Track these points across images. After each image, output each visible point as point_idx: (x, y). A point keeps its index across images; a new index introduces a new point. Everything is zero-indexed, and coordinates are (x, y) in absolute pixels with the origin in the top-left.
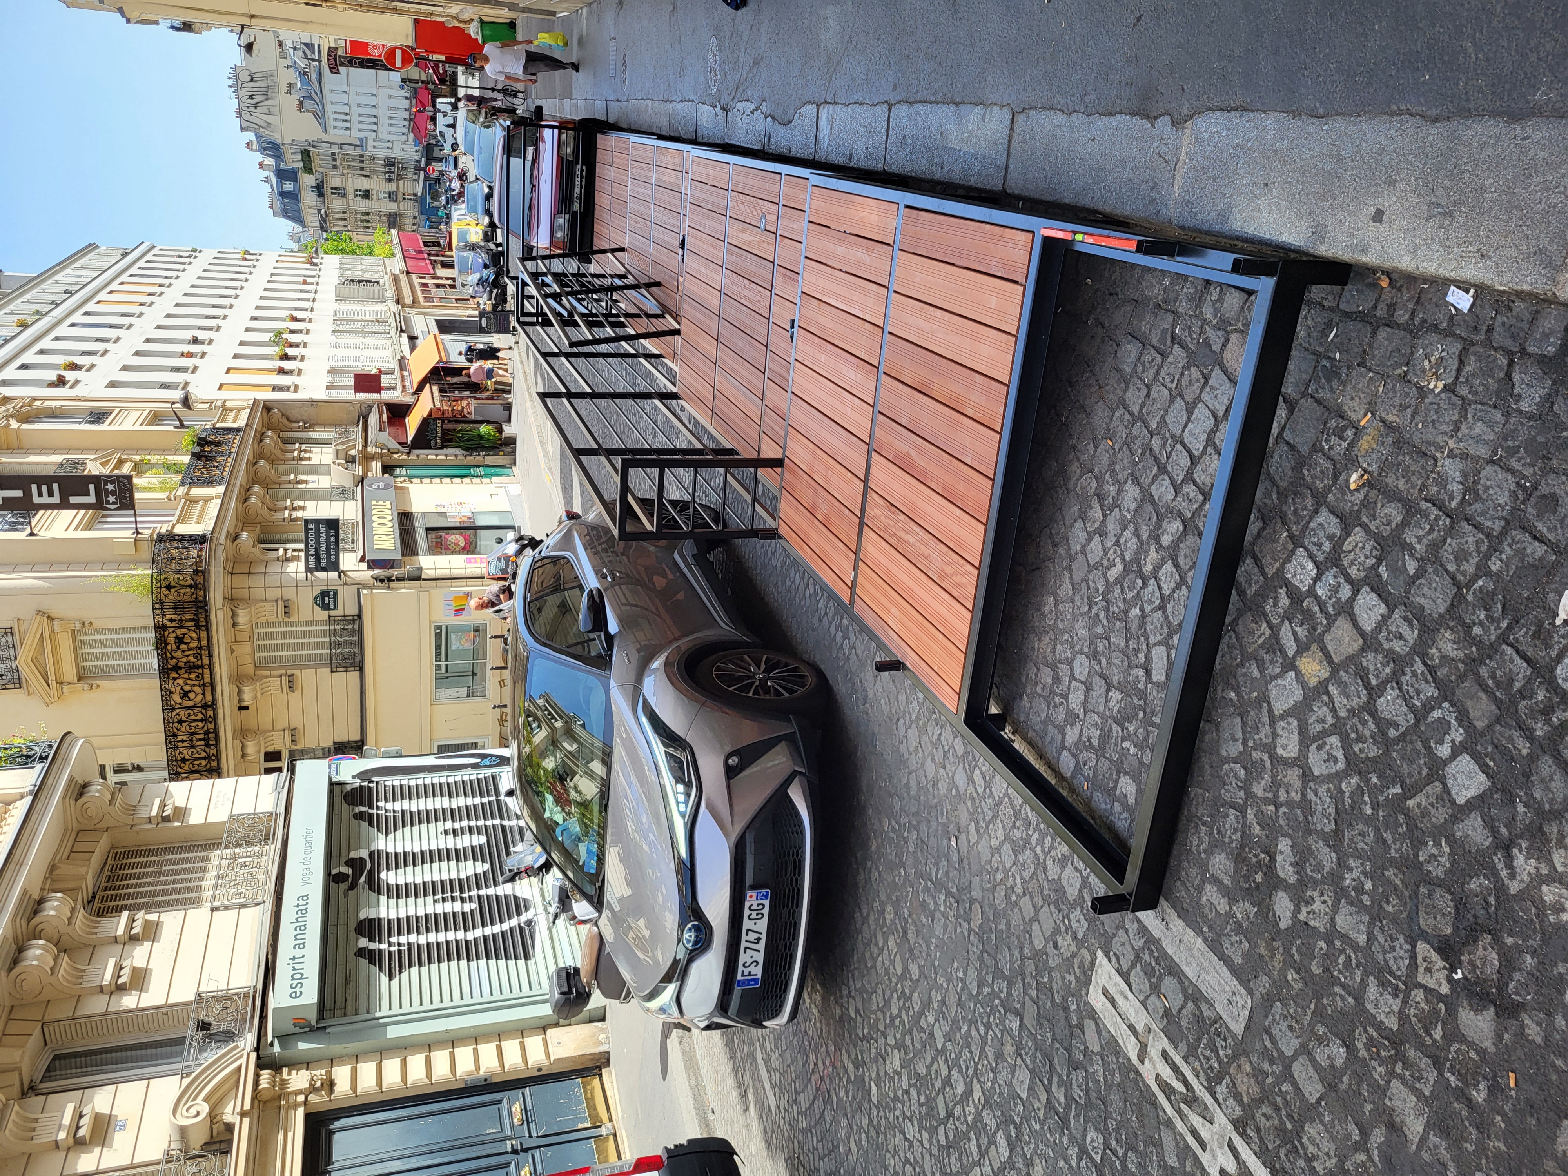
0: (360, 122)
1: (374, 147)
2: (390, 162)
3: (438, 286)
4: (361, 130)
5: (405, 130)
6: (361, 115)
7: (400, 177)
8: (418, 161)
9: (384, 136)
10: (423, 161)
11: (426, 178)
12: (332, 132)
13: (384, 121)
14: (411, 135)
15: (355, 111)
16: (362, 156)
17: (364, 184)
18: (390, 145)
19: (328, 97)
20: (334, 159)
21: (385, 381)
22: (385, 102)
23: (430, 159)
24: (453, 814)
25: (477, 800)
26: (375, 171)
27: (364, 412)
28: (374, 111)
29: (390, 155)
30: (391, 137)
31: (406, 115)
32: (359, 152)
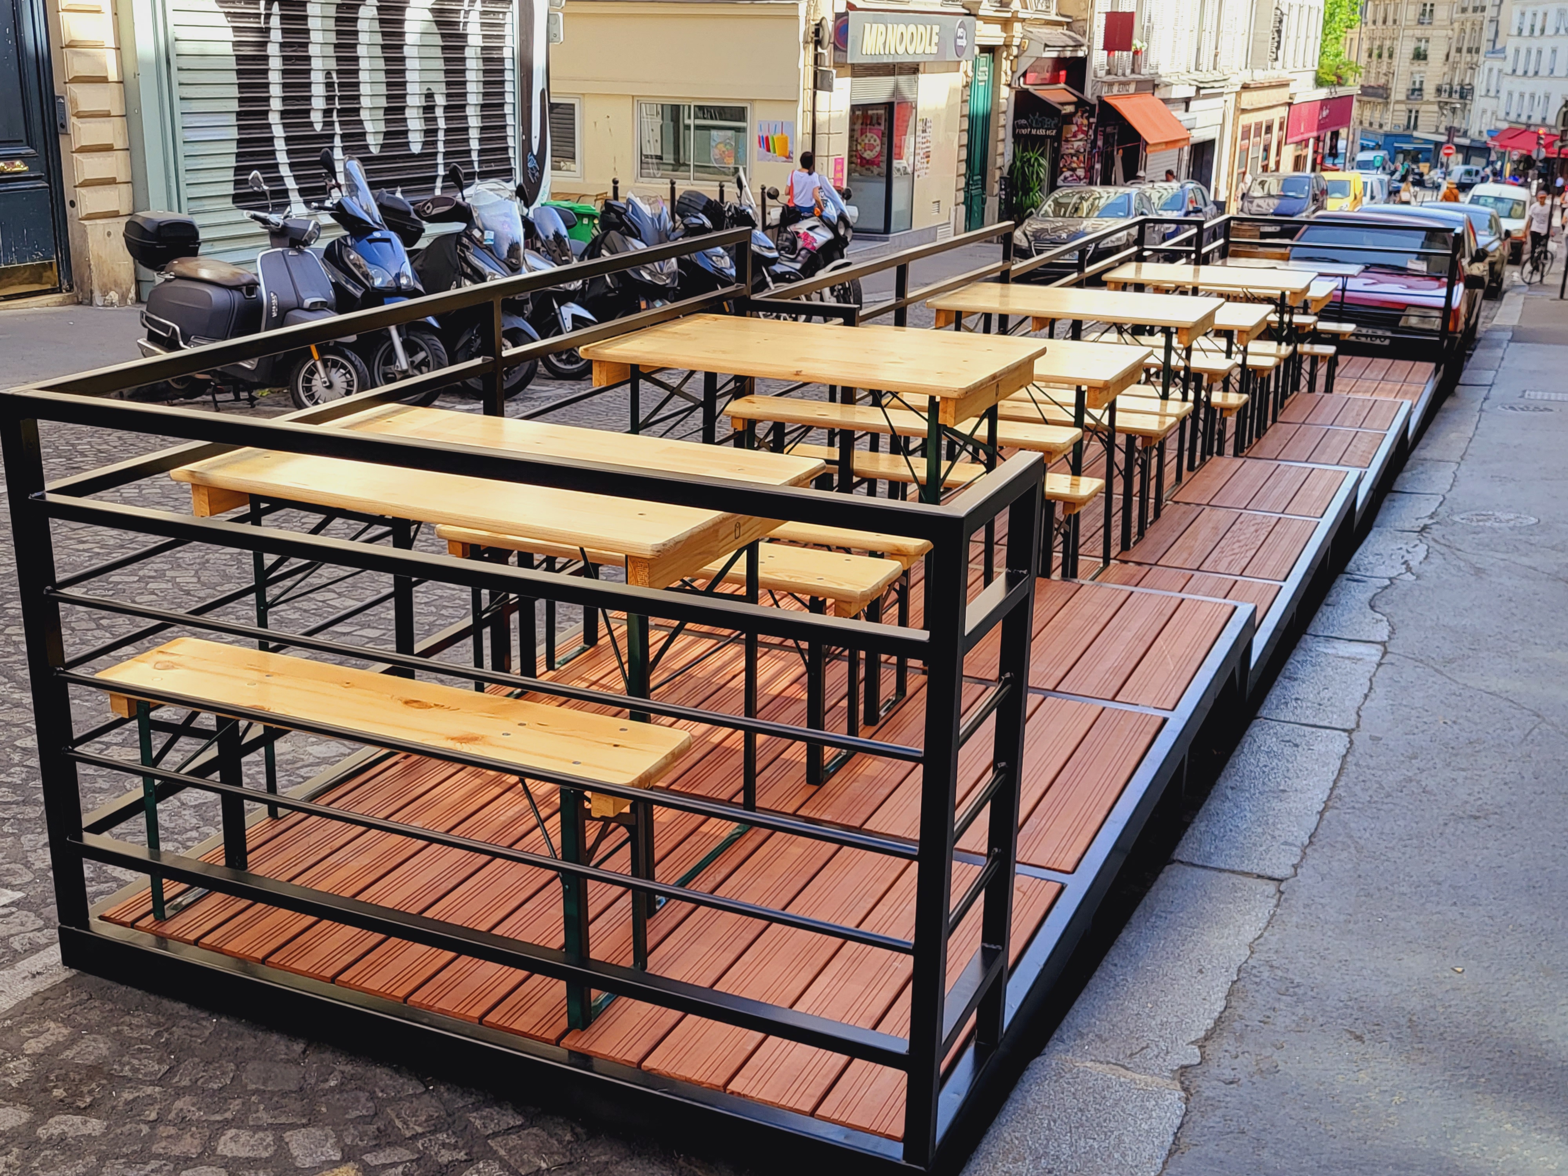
0: (1529, 52)
1: (1491, 70)
2: (1465, 93)
3: (1267, 149)
4: (1517, 51)
5: (1513, 117)
6: (1540, 52)
7: (1442, 105)
8: (1465, 134)
9: (1508, 84)
10: (1465, 142)
11: (1438, 145)
13: (1528, 86)
14: (1504, 126)
15: (1547, 44)
16: (1478, 51)
17: (1436, 54)
18: (1492, 93)
20: (1475, 10)
21: (1122, 57)
23: (1468, 152)
24: (456, 108)
25: (474, 145)
26: (1454, 69)
27: (1076, 25)
28: (1544, 71)
29: (1477, 93)
30: (1503, 95)
31: (1536, 119)
32: (1485, 46)
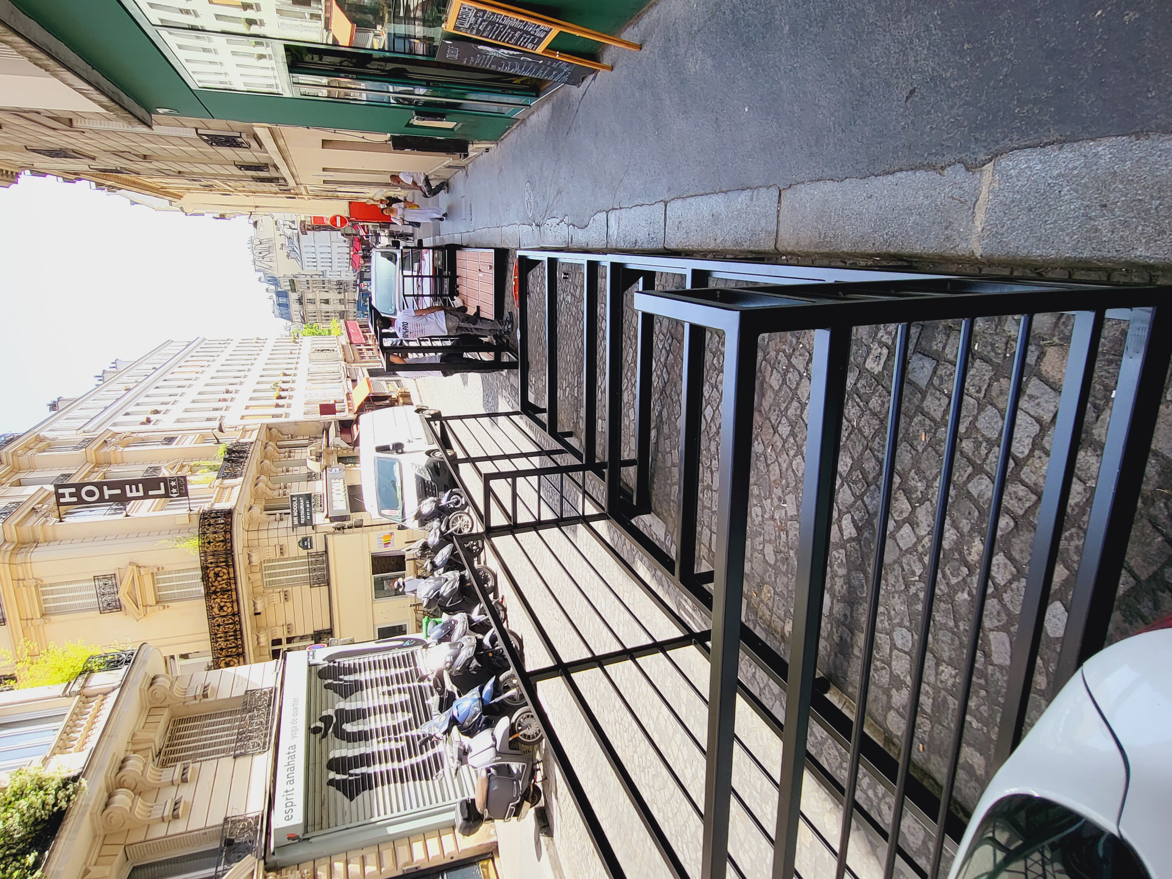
0: (322, 262)
1: (330, 275)
2: (340, 283)
3: (368, 350)
4: (322, 266)
5: (347, 265)
6: (322, 258)
7: (345, 291)
8: (356, 281)
9: (335, 268)
10: (358, 281)
11: (360, 290)
12: (306, 268)
13: (335, 260)
14: (351, 267)
15: (319, 256)
16: (323, 281)
17: (326, 296)
18: (339, 273)
19: (304, 250)
20: (308, 284)
21: (338, 407)
22: (335, 250)
23: (362, 279)
26: (331, 289)
27: (326, 426)
28: (329, 256)
29: (339, 279)
30: (339, 269)
31: (348, 256)
32: (322, 278)
